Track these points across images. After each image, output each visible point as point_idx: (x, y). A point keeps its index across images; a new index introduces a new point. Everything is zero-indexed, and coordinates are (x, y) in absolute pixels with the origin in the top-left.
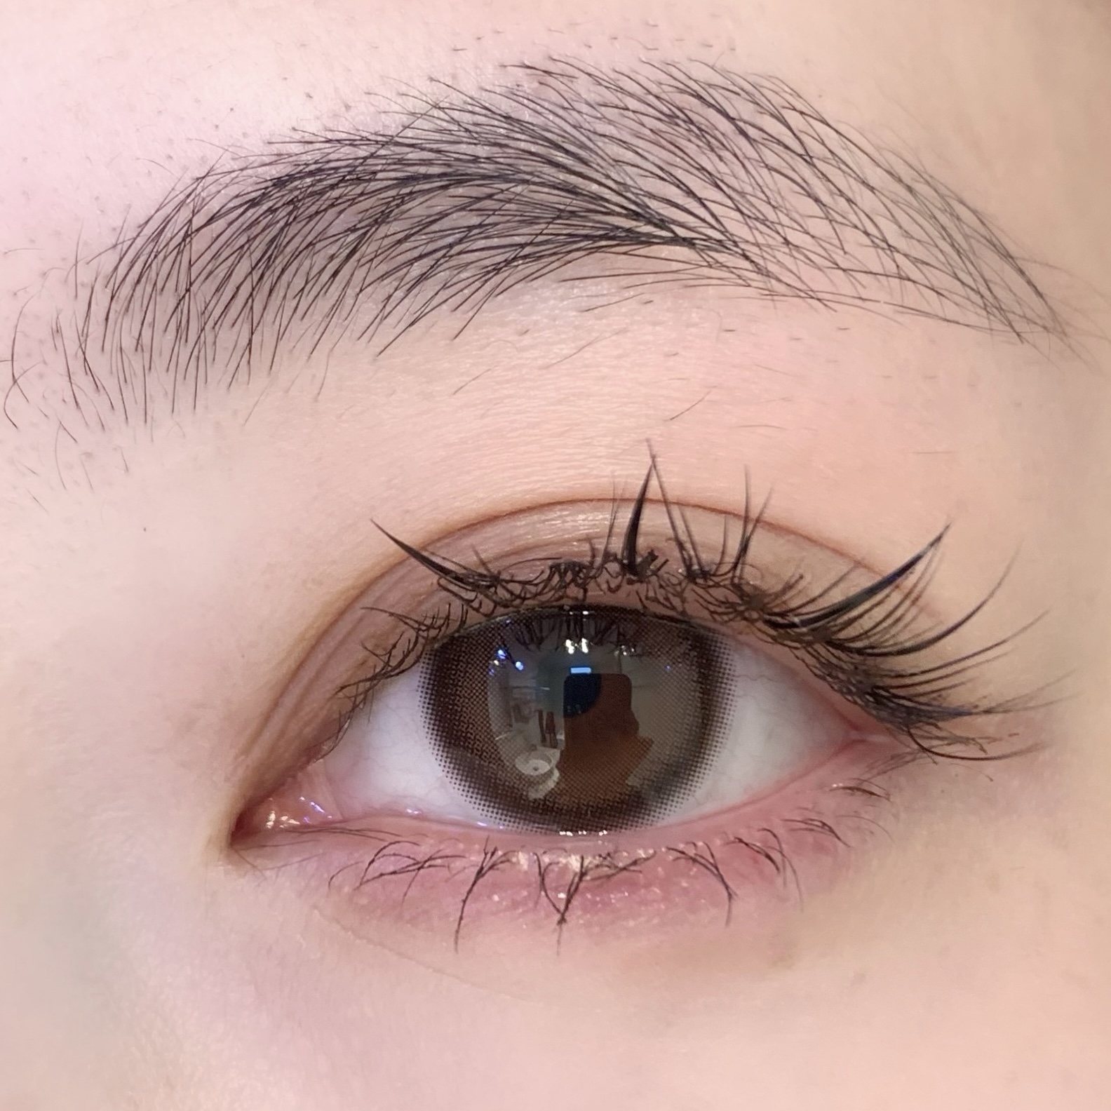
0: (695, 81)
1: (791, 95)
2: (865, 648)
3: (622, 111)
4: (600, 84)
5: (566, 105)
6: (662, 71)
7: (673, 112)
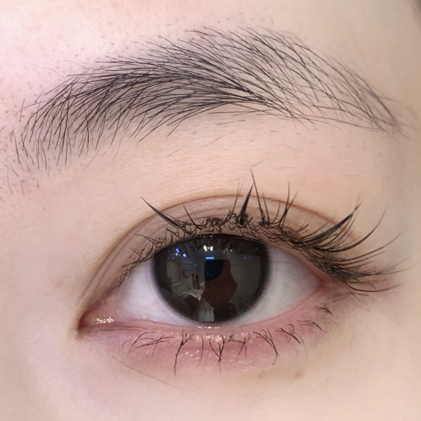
0: (260, 35)
1: (296, 39)
2: (329, 249)
3: (233, 48)
4: (224, 37)
5: (211, 46)
6: (247, 31)
7: (252, 47)
